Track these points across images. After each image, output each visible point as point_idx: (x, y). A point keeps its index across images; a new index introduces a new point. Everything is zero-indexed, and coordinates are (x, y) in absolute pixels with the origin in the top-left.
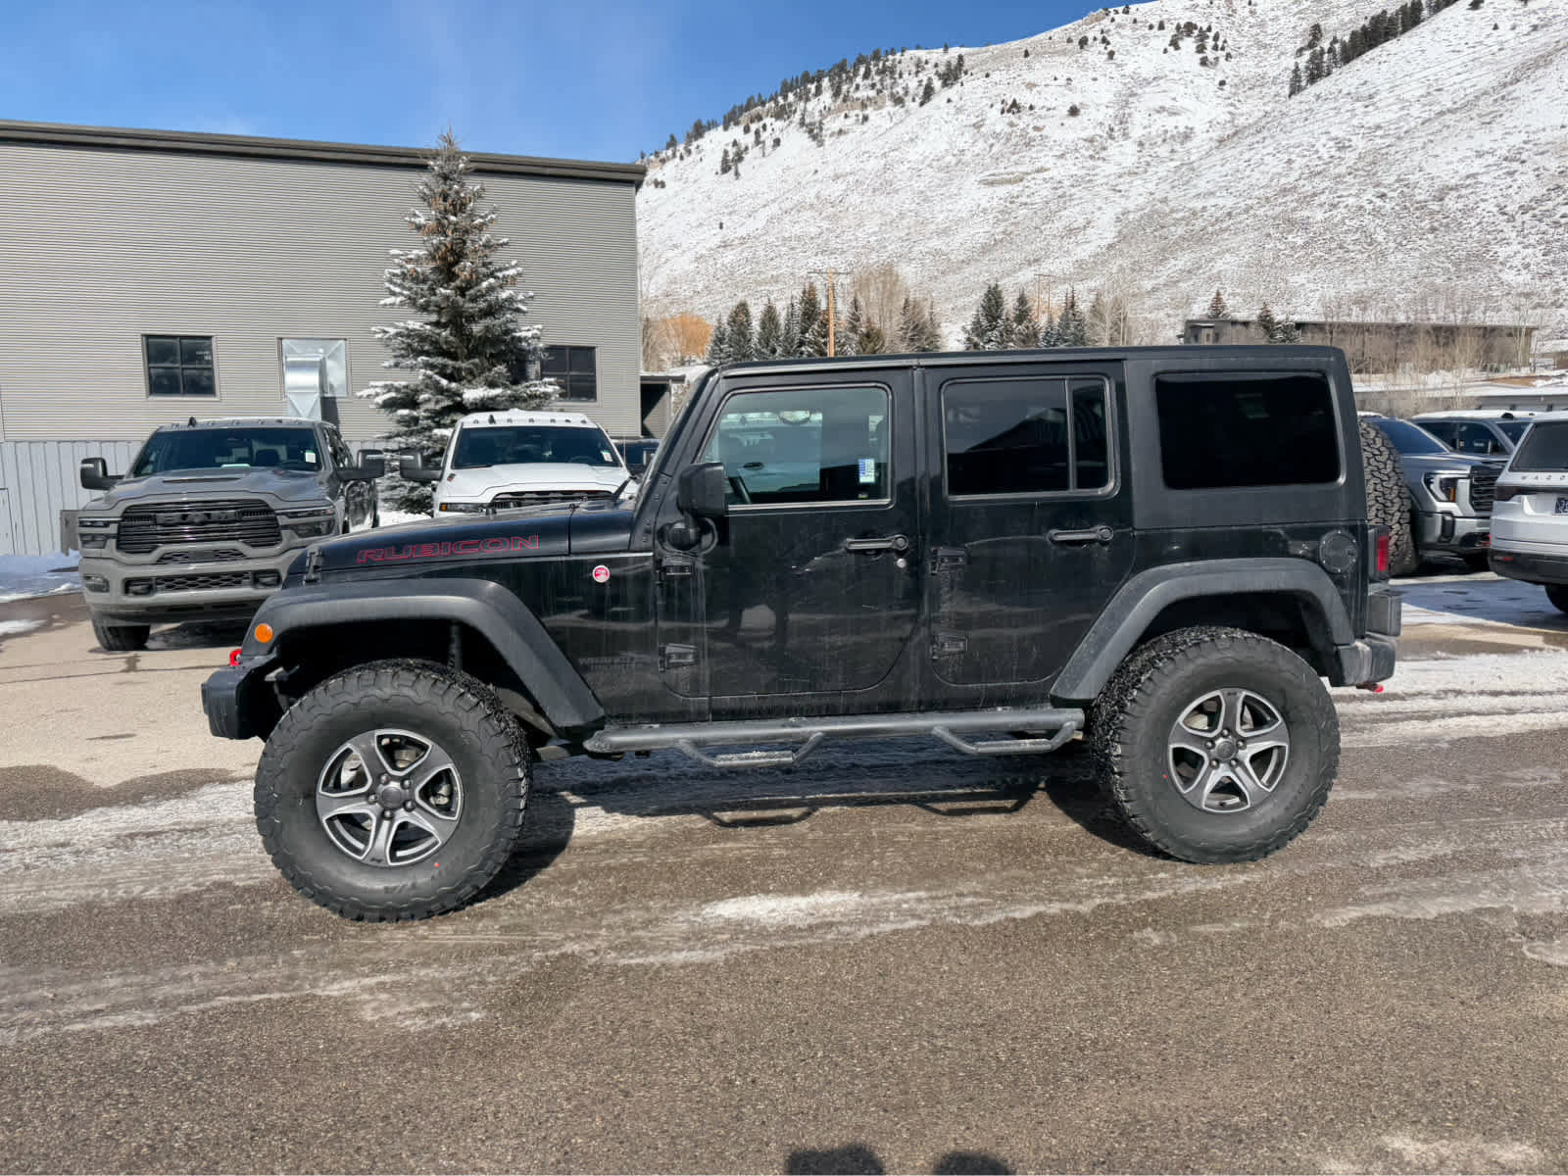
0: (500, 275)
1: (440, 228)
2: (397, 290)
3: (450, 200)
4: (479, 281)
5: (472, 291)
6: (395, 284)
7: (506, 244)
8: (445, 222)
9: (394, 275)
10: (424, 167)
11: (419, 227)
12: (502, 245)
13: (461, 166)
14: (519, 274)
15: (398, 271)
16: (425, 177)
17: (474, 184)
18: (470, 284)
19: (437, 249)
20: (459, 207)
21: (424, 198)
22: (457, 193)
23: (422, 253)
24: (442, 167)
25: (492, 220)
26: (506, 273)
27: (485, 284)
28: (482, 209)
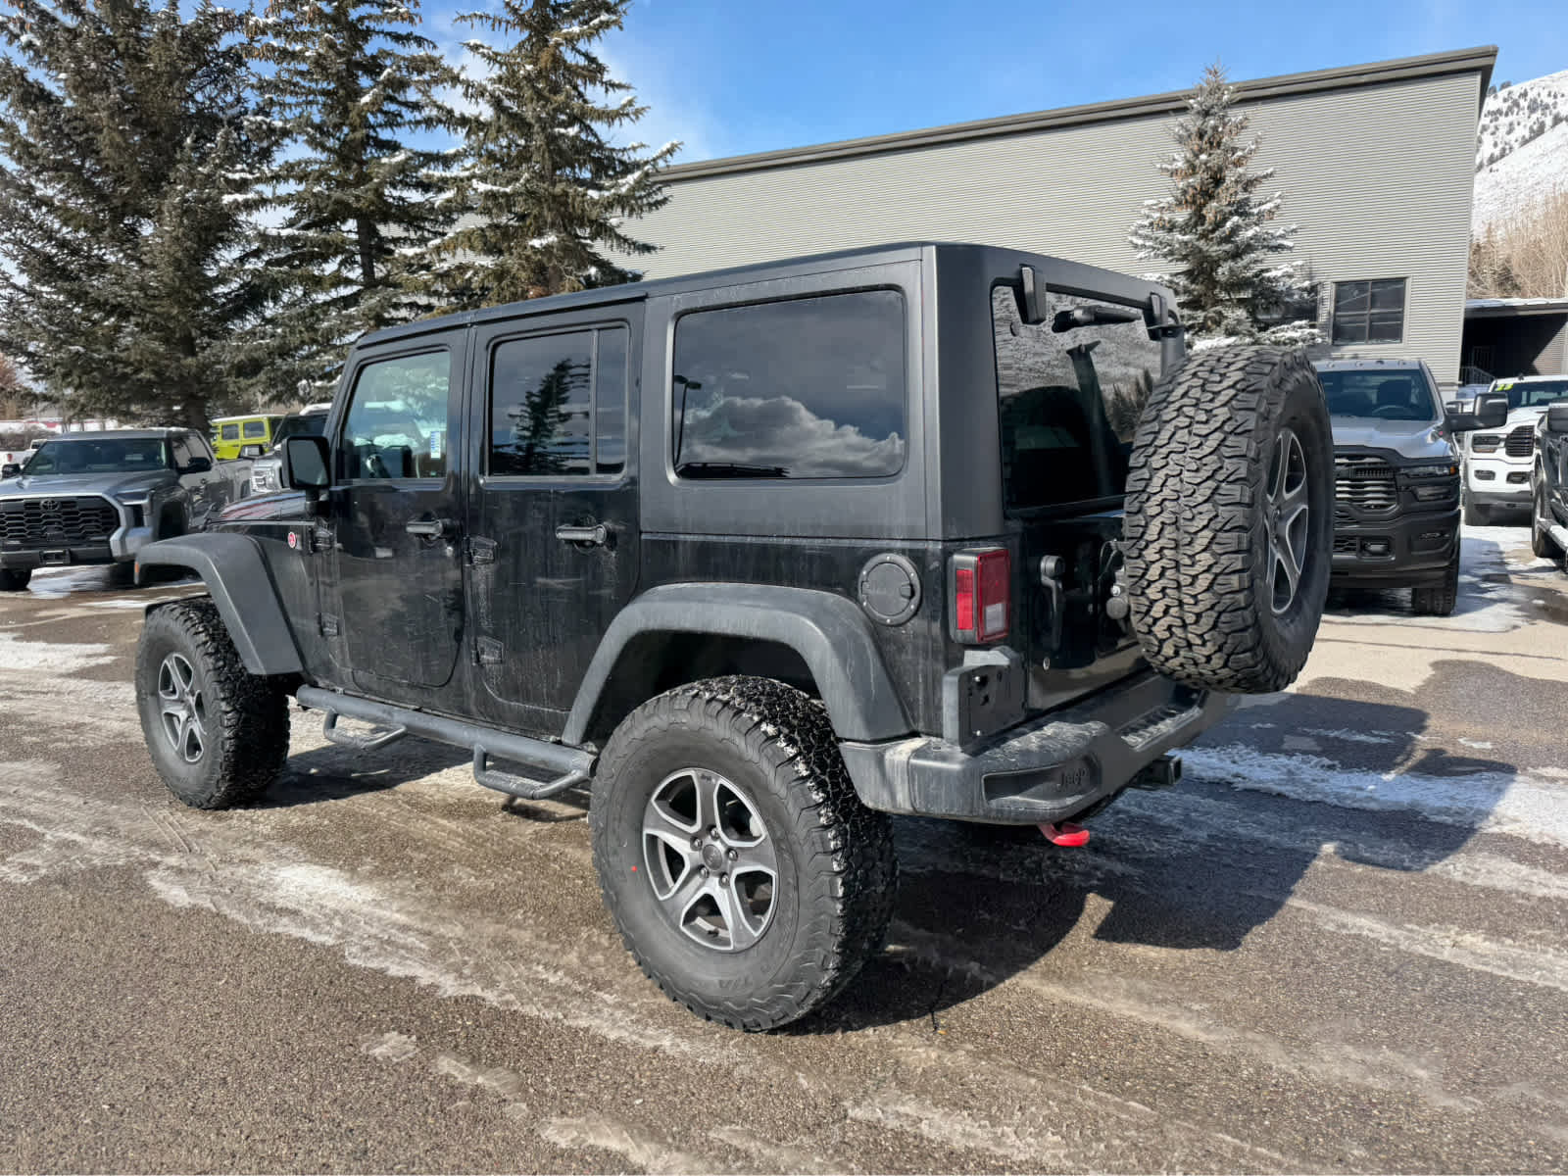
0: (1255, 211)
1: (1193, 169)
2: (1140, 242)
3: (1206, 138)
4: (1225, 220)
5: (1217, 233)
6: (1140, 236)
7: (1271, 175)
8: (1197, 162)
9: (1144, 226)
10: (1184, 110)
11: (1174, 173)
12: (1265, 177)
13: (1225, 97)
14: (1277, 207)
15: (1146, 223)
16: (1181, 119)
17: (1236, 115)
18: (1218, 225)
19: (1185, 192)
20: (1215, 144)
21: (1180, 140)
22: (1215, 128)
23: (1171, 199)
24: (1201, 104)
25: (1251, 151)
26: (1263, 207)
27: (1229, 224)
28: (1244, 141)
